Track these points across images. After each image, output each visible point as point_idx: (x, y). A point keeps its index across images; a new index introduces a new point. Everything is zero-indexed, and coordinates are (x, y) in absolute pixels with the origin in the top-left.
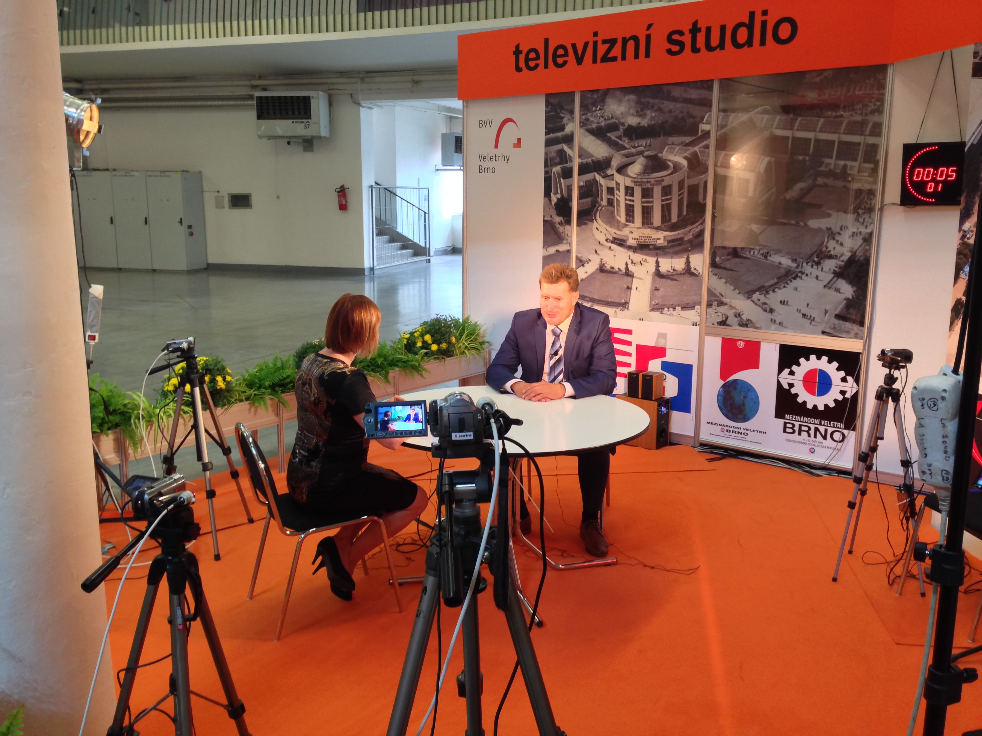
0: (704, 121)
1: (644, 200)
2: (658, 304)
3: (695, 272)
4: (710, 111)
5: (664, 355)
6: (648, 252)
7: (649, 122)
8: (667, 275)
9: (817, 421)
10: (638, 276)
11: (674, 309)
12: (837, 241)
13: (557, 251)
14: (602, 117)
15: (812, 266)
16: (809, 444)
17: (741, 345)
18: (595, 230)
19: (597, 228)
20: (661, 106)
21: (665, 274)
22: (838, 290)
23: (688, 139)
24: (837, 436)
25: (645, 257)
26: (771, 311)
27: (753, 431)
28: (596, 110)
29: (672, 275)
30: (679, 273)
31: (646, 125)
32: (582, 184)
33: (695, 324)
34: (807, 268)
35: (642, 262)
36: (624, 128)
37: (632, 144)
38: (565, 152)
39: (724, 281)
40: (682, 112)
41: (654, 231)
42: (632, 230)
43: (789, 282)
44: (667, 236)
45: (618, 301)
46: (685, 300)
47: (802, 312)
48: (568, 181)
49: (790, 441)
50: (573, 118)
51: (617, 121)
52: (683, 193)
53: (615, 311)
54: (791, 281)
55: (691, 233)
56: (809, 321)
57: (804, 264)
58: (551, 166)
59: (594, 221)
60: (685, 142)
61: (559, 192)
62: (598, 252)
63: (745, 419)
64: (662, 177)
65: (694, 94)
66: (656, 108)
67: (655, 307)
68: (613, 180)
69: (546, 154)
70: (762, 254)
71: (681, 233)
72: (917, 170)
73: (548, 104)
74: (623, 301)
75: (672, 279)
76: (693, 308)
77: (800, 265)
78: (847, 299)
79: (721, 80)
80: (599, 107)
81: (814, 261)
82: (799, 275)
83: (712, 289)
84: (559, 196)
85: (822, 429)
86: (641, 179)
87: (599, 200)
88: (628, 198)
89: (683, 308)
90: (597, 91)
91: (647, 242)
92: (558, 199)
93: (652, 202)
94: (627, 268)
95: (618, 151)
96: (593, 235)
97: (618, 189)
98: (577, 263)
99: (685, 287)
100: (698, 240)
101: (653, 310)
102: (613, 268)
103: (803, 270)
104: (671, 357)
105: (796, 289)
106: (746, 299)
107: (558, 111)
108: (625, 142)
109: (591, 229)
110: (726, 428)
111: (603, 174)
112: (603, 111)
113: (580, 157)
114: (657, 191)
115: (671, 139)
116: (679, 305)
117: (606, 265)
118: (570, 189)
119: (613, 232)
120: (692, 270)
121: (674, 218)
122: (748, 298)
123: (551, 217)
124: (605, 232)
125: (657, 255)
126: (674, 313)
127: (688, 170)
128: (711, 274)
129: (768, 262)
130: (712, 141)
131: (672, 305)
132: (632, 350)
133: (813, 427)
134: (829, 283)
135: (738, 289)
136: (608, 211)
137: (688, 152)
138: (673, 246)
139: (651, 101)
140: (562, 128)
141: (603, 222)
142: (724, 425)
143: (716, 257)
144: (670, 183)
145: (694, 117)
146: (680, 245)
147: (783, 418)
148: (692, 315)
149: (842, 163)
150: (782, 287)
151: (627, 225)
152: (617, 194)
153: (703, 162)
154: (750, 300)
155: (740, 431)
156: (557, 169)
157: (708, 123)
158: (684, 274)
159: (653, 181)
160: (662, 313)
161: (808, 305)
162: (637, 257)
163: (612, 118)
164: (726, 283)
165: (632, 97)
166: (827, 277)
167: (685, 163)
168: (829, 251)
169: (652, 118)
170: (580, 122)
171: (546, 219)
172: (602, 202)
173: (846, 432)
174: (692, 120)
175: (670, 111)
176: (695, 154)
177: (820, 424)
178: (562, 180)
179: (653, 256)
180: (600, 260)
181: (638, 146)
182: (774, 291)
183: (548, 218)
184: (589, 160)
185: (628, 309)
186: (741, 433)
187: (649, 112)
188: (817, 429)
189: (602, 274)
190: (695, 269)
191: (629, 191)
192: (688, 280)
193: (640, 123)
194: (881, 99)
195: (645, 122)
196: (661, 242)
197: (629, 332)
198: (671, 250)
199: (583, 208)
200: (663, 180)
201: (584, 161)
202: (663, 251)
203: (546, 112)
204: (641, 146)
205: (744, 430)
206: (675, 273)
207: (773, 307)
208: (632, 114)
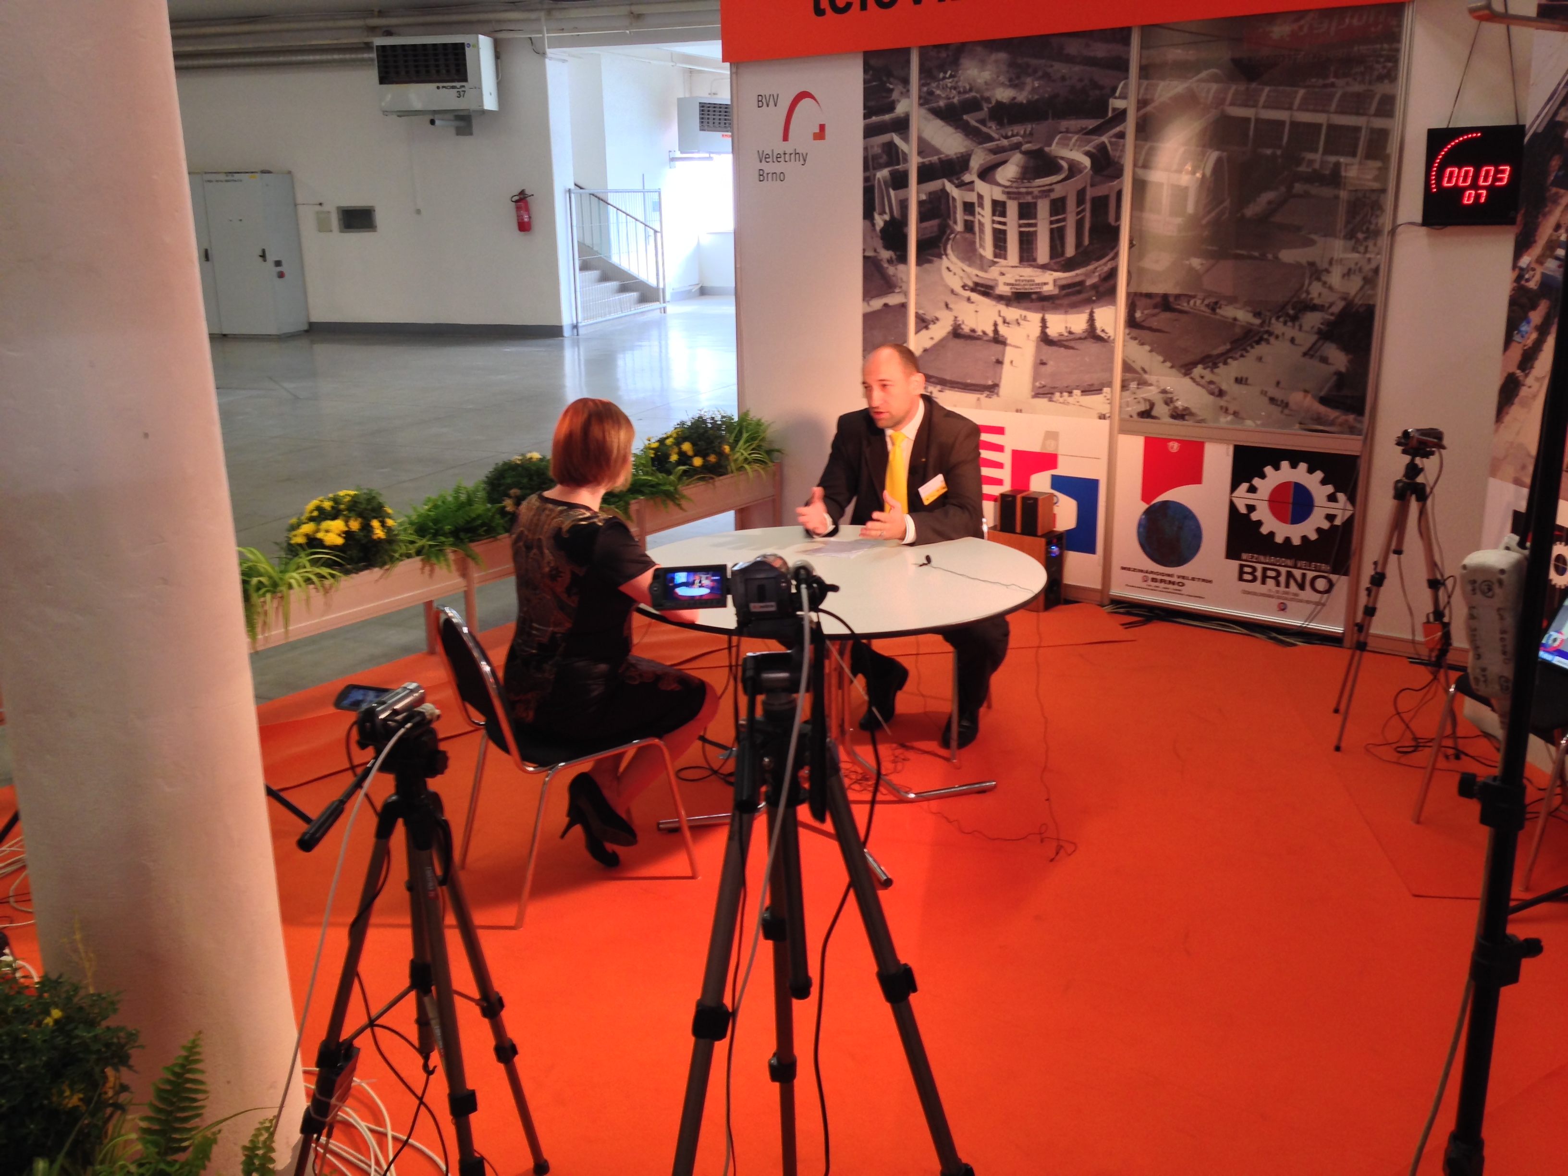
0: (1117, 94)
1: (1022, 222)
2: (1044, 386)
3: (1103, 335)
4: (1127, 78)
5: (1054, 466)
6: (1030, 305)
7: (1030, 97)
8: (1060, 341)
9: (1289, 562)
10: (1013, 344)
11: (1070, 393)
12: (1325, 283)
13: (886, 305)
14: (955, 88)
15: (1285, 323)
16: (1279, 598)
17: (1174, 447)
18: (945, 272)
19: (948, 268)
20: (1049, 70)
21: (1055, 339)
22: (1324, 360)
23: (1091, 124)
24: (1321, 584)
25: (1024, 313)
26: (1221, 393)
27: (1193, 579)
28: (944, 78)
29: (1067, 340)
30: (1078, 336)
31: (1025, 102)
32: (923, 197)
33: (1102, 417)
34: (1278, 327)
35: (1020, 321)
36: (990, 106)
37: (1003, 132)
38: (896, 147)
39: (1147, 348)
40: (1081, 80)
41: (1038, 272)
42: (1003, 270)
43: (1249, 348)
44: (1060, 279)
45: (982, 382)
46: (1088, 379)
47: (1270, 394)
48: (901, 193)
49: (1249, 593)
50: (908, 91)
51: (978, 96)
52: (1083, 210)
53: (979, 399)
54: (1252, 347)
55: (1097, 274)
56: (1280, 409)
57: (1273, 321)
58: (874, 169)
59: (944, 257)
60: (1086, 128)
61: (887, 210)
62: (950, 306)
63: (1181, 561)
64: (1051, 185)
65: (1100, 50)
66: (1040, 73)
67: (1041, 391)
68: (973, 190)
69: (866, 149)
70: (1207, 306)
71: (1081, 274)
72: (1449, 170)
73: (867, 68)
74: (990, 383)
75: (1067, 347)
76: (1099, 391)
77: (1267, 321)
78: (1338, 374)
79: (1143, 28)
80: (949, 73)
81: (1288, 315)
82: (1266, 336)
83: (1130, 362)
84: (887, 217)
85: (1297, 573)
86: (1017, 188)
87: (951, 223)
88: (997, 219)
89: (1085, 392)
90: (946, 46)
91: (1028, 288)
92: (886, 222)
93: (1035, 225)
94: (996, 331)
95: (980, 143)
96: (942, 279)
97: (981, 205)
98: (917, 323)
99: (1087, 359)
100: (1107, 285)
101: (1037, 395)
102: (973, 331)
103: (1270, 329)
104: (1065, 469)
105: (1260, 359)
106: (1181, 375)
107: (885, 79)
108: (992, 129)
109: (939, 271)
110: (1151, 576)
111: (956, 182)
112: (956, 79)
113: (920, 153)
114: (1043, 208)
115: (1064, 124)
116: (1077, 388)
117: (963, 326)
118: (904, 205)
119: (974, 273)
120: (1099, 332)
121: (1070, 251)
122: (1186, 374)
123: (875, 251)
124: (962, 274)
125: (1043, 310)
126: (1071, 400)
127: (1091, 172)
128: (1128, 337)
129: (1217, 317)
130: (1130, 126)
131: (1067, 387)
132: (1005, 458)
133: (1283, 570)
134: (1311, 349)
135: (1170, 361)
136: (965, 239)
137: (1092, 144)
138: (1067, 295)
139: (1034, 62)
140: (891, 108)
141: (958, 258)
142: (1147, 572)
143: (1135, 312)
144: (1063, 194)
145: (1101, 88)
146: (1079, 292)
147: (1238, 558)
148: (1098, 402)
149: (1332, 159)
150: (1238, 355)
151: (994, 263)
152: (979, 214)
153: (1116, 160)
154: (1188, 377)
155: (1172, 579)
156: (883, 174)
157: (1124, 97)
158: (1085, 338)
159: (1036, 191)
160: (1051, 400)
161: (1278, 383)
162: (1012, 313)
163: (971, 90)
164: (1151, 351)
165: (1002, 56)
166: (1307, 339)
167: (1087, 162)
168: (1312, 299)
169: (1034, 90)
170: (920, 98)
171: (868, 254)
172: (955, 227)
173: (1334, 577)
174: (1097, 92)
175: (1063, 78)
176: (1102, 148)
177: (1295, 567)
178: (892, 192)
179: (1036, 310)
180: (953, 318)
181: (1013, 136)
182: (1225, 363)
183: (870, 253)
184: (935, 159)
185: (997, 394)
186: (1173, 583)
187: (1029, 80)
188: (1289, 575)
189: (957, 341)
190: (1103, 331)
191: (999, 208)
192: (1093, 347)
193: (1014, 98)
194: (1393, 58)
195: (1022, 97)
196: (1049, 289)
197: (1000, 431)
198: (1066, 301)
199: (924, 237)
200: (1052, 190)
201: (926, 160)
202: (1053, 303)
203: (865, 82)
204: (1017, 135)
205: (1179, 577)
206: (1072, 337)
207: (1224, 387)
208: (1003, 85)
